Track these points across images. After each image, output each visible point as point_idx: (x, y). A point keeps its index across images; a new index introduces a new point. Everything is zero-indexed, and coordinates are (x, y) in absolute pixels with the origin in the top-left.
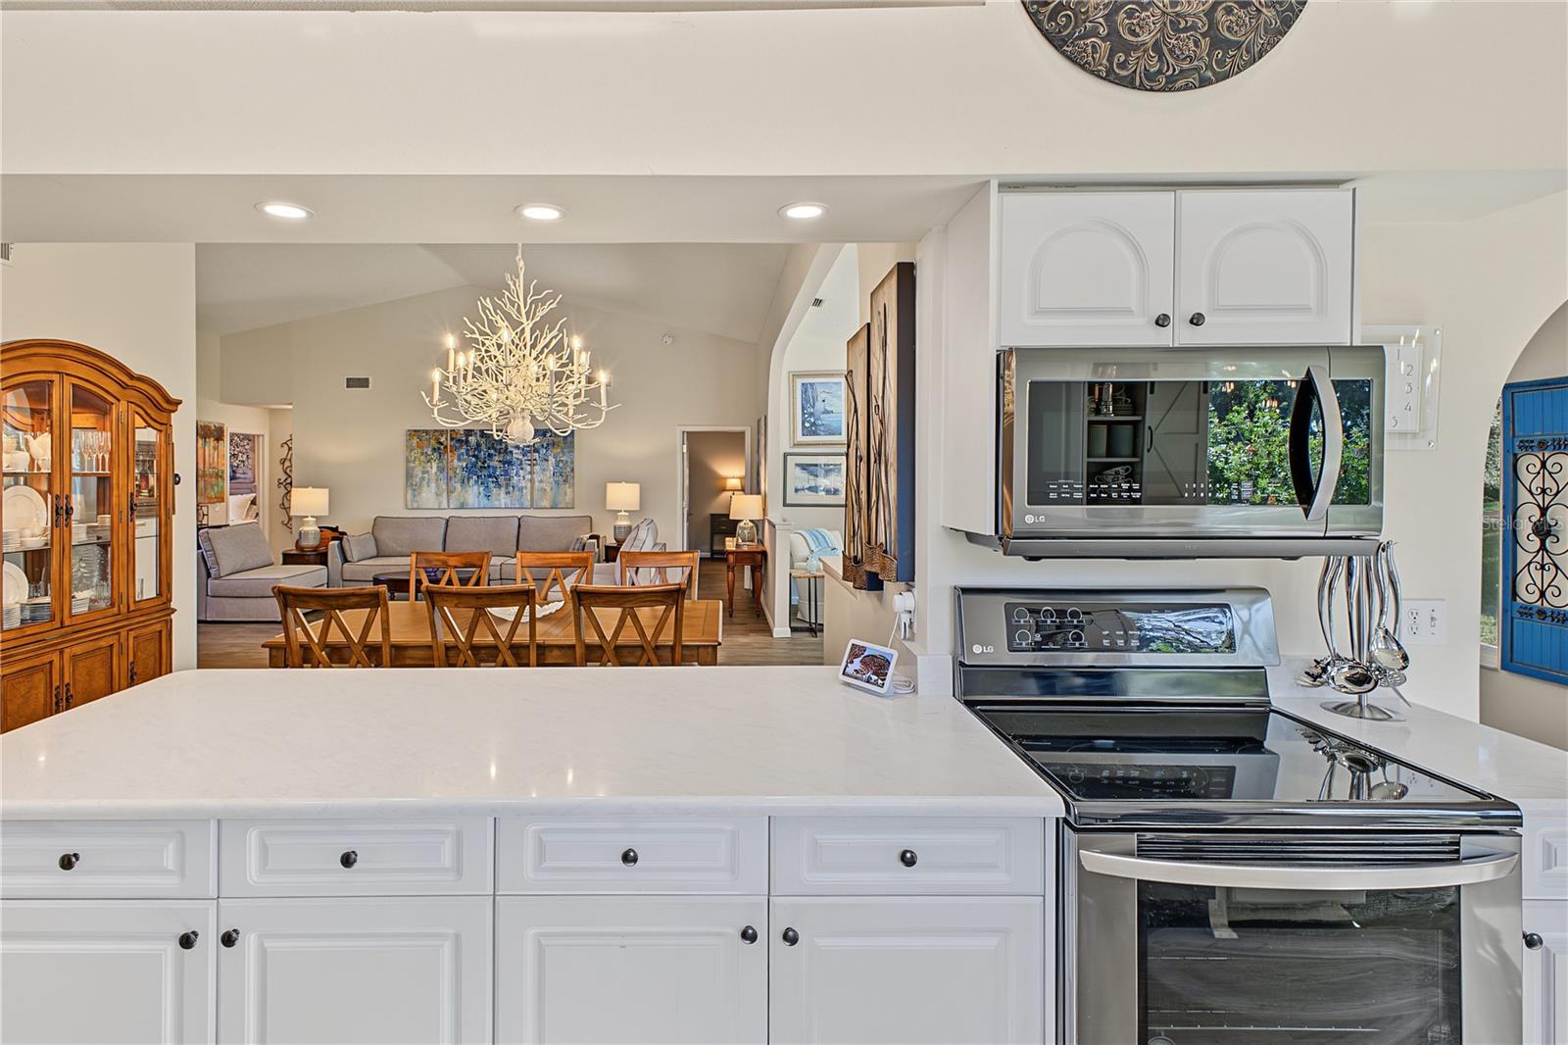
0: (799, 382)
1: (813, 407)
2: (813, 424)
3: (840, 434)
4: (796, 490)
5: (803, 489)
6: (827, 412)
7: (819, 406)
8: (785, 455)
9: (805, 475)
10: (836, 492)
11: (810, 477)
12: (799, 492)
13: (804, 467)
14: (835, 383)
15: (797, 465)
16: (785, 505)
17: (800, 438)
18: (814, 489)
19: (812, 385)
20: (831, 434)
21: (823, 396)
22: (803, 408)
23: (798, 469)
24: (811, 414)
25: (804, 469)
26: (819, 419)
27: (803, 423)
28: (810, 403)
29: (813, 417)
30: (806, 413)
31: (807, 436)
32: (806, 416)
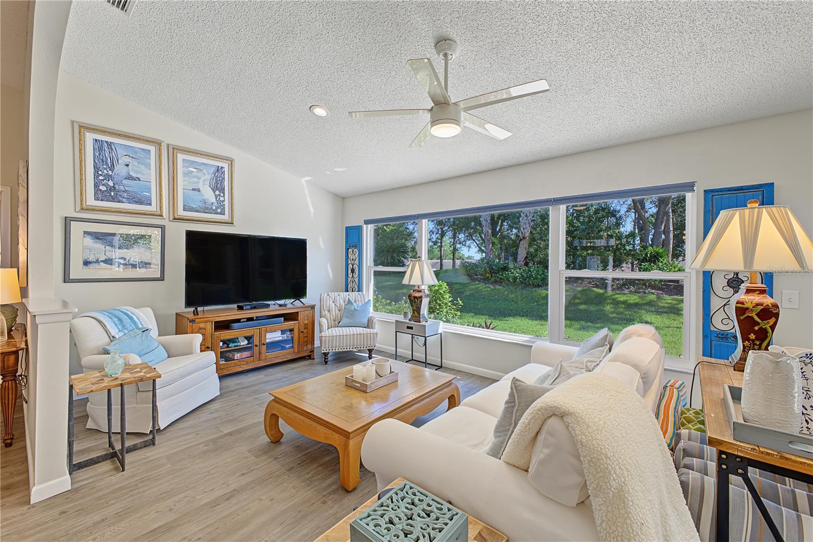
0: (90, 137)
2: (113, 188)
3: (150, 204)
4: (86, 263)
5: (97, 261)
7: (121, 170)
8: (67, 221)
9: (99, 246)
10: (146, 265)
13: (97, 236)
14: (143, 150)
15: (87, 233)
17: (91, 201)
18: (109, 261)
19: (110, 144)
21: (126, 160)
22: (96, 169)
24: (109, 177)
25: (97, 238)
26: (121, 183)
27: (96, 186)
28: (107, 164)
29: (110, 181)
30: (101, 175)
31: (102, 200)
32: (101, 178)
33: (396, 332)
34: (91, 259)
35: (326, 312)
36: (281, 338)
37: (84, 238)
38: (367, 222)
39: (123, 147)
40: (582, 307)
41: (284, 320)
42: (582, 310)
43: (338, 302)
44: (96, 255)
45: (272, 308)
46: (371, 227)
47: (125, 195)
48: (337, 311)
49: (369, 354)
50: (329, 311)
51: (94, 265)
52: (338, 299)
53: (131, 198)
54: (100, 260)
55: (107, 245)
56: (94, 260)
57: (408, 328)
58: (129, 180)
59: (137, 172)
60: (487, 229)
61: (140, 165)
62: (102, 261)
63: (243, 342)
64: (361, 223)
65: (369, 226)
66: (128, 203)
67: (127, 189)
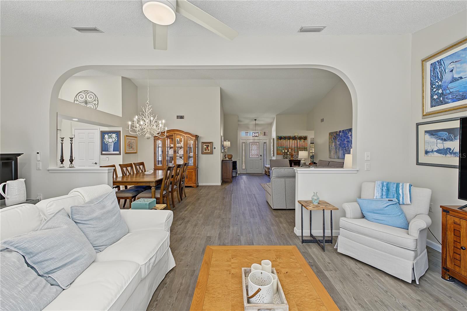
0: (428, 64)
1: (441, 81)
2: (442, 94)
4: (427, 152)
5: (432, 151)
6: (454, 80)
7: (447, 77)
8: (418, 125)
11: (439, 141)
12: (430, 154)
13: (432, 133)
15: (426, 132)
16: (418, 163)
17: (429, 109)
19: (440, 62)
20: (459, 100)
21: (451, 67)
22: (432, 84)
23: (427, 136)
24: (439, 87)
26: (447, 88)
27: (432, 97)
28: (438, 78)
29: (440, 89)
30: (435, 88)
31: (435, 106)
32: (434, 90)
34: (429, 149)
37: (425, 136)
39: (449, 57)
44: (432, 147)
47: (450, 96)
51: (431, 153)
53: (454, 97)
54: (434, 150)
55: (439, 139)
56: (431, 151)
58: (454, 83)
59: (459, 73)
61: (463, 65)
62: (435, 151)
66: (453, 102)
67: (451, 90)
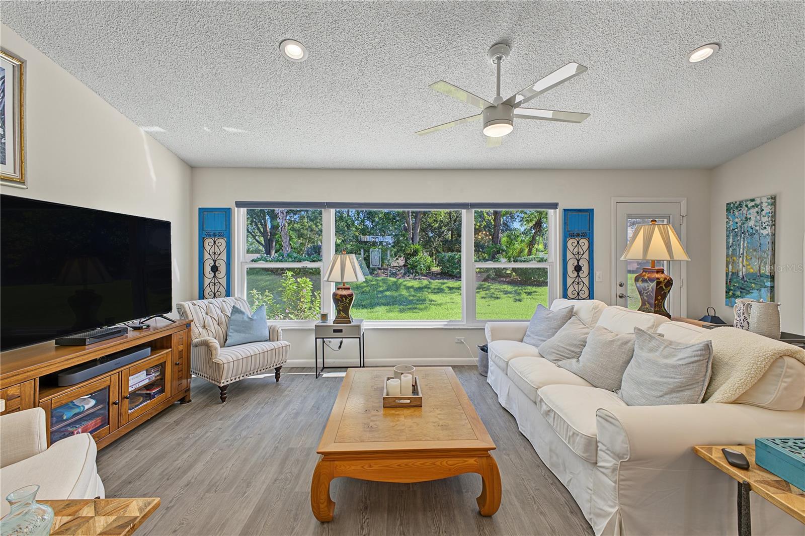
33: (316, 338)
35: (201, 329)
36: (147, 381)
38: (239, 204)
40: (388, 293)
41: (152, 350)
42: (386, 296)
43: (214, 313)
45: (131, 334)
46: (243, 211)
48: (216, 326)
49: (276, 373)
50: (204, 327)
52: (213, 309)
57: (335, 331)
60: (284, 222)
63: (87, 404)
64: (232, 205)
65: (242, 209)
